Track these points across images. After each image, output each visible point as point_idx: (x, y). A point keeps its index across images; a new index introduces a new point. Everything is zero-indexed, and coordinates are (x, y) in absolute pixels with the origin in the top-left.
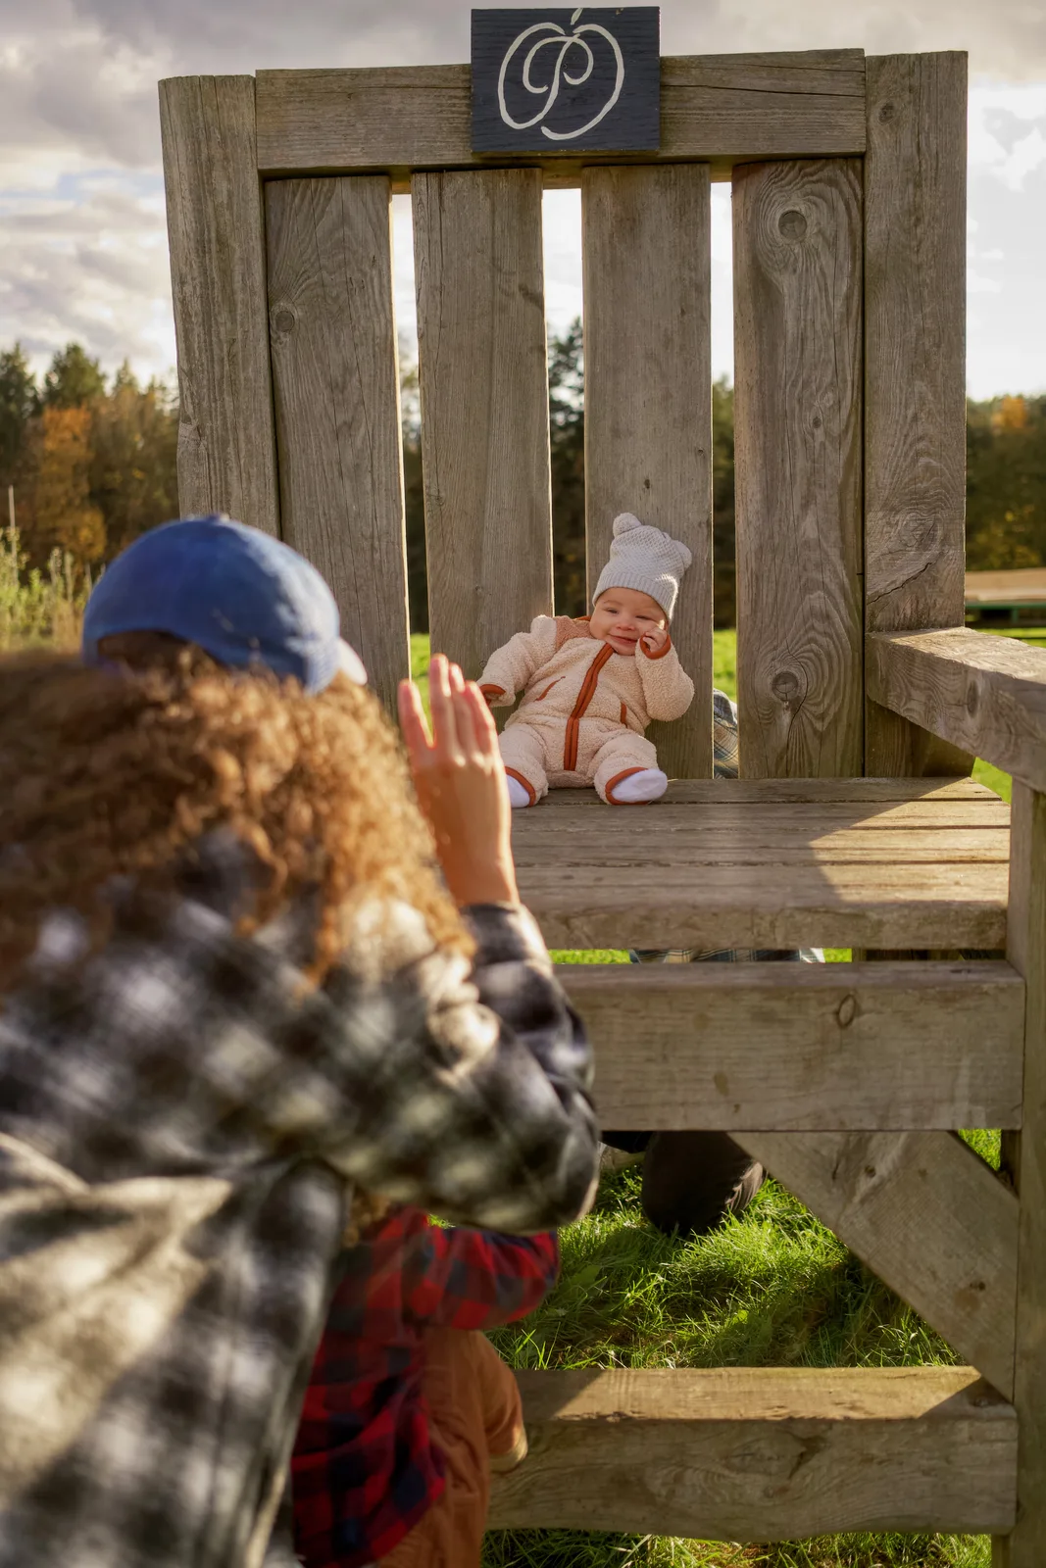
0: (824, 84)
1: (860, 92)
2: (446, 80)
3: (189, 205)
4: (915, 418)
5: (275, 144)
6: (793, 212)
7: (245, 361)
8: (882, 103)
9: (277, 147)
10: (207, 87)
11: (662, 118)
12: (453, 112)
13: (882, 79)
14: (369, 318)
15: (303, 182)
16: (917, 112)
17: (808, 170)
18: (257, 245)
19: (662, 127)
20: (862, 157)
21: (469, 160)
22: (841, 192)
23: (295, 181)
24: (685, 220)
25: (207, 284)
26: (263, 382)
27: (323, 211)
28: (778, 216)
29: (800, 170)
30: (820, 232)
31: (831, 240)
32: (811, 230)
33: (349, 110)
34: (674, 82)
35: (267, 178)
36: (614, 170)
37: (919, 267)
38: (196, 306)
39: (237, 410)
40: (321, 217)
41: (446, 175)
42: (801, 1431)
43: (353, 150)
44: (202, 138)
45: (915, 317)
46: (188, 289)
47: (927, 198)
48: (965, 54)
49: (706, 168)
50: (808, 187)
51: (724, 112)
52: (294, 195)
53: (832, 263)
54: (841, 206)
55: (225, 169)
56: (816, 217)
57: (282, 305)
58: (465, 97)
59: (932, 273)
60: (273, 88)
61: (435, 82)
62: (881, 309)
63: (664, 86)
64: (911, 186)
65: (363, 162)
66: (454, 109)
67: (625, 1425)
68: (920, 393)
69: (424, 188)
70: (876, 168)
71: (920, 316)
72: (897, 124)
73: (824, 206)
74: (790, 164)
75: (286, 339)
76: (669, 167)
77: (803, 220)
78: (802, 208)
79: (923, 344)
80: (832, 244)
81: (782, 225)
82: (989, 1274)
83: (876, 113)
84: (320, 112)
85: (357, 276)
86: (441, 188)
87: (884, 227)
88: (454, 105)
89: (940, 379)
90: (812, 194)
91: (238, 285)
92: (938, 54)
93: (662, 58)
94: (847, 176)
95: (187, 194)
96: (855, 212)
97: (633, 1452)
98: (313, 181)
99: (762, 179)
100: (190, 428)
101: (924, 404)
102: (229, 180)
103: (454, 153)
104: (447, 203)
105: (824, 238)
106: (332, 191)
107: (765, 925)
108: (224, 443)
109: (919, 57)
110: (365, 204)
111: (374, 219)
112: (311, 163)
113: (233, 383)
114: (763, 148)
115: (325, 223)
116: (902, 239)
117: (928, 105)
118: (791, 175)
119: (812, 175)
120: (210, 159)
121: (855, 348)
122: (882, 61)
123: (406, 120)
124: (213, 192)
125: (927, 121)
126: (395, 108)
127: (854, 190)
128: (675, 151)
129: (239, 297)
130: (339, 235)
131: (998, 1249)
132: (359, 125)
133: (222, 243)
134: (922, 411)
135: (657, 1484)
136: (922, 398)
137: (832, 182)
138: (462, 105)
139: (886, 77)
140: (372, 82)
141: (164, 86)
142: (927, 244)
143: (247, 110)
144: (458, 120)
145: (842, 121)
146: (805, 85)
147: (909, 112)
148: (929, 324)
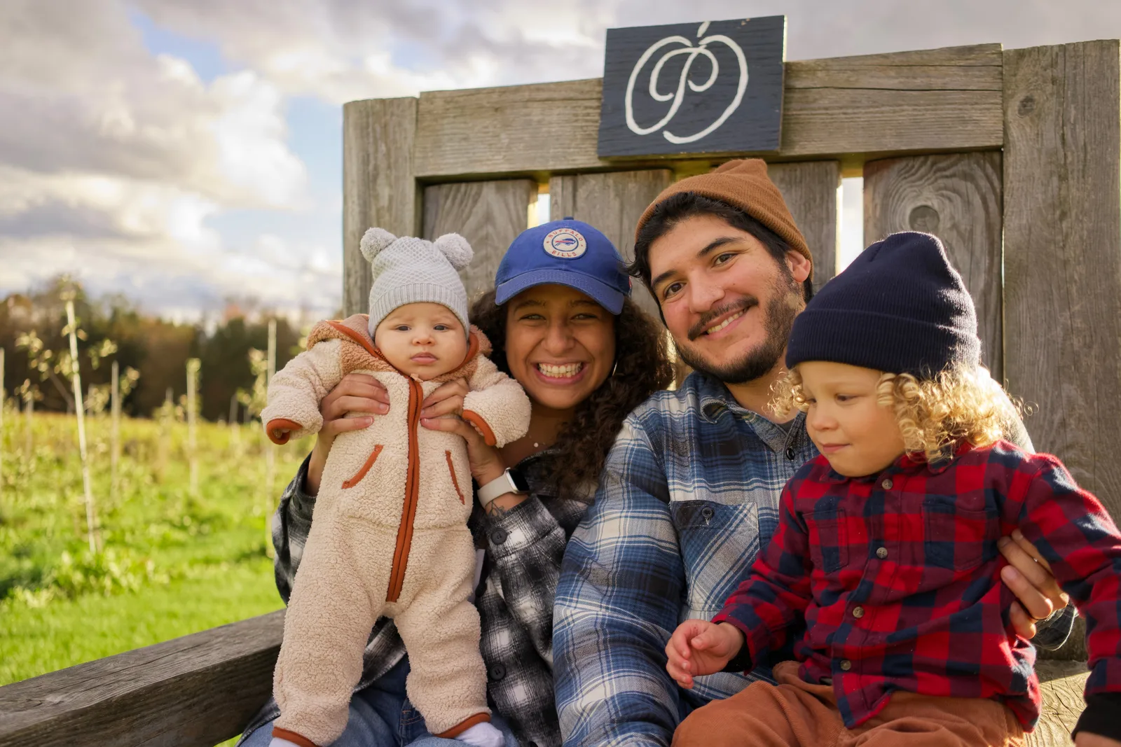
0: (955, 79)
1: (995, 88)
2: (582, 92)
4: (1063, 424)
5: (430, 154)
6: (926, 207)
8: (1021, 96)
9: (432, 157)
10: (378, 107)
11: (787, 120)
12: (587, 121)
13: (1021, 73)
15: (455, 186)
16: (1061, 104)
17: (942, 165)
19: (787, 129)
20: (998, 150)
21: (599, 164)
22: (978, 188)
23: (447, 186)
24: (810, 216)
27: (470, 212)
28: (908, 212)
29: (933, 164)
30: (955, 226)
31: (967, 235)
32: (945, 224)
33: (495, 122)
34: (800, 84)
35: (424, 184)
37: (1065, 263)
40: (468, 218)
41: (580, 178)
43: (496, 157)
44: (371, 150)
45: (1061, 316)
46: (352, 280)
47: (1073, 190)
48: (1117, 42)
49: (833, 165)
50: (941, 182)
51: (850, 111)
52: (447, 197)
53: (967, 258)
54: (977, 200)
55: (388, 177)
56: (949, 210)
58: (598, 107)
59: (1081, 269)
60: (432, 107)
61: (572, 95)
62: (1023, 306)
63: (789, 89)
64: (1055, 179)
65: (504, 168)
66: (588, 118)
68: (1069, 397)
69: (559, 190)
70: (1010, 160)
71: (1067, 314)
72: (1039, 115)
73: (958, 201)
74: (922, 159)
76: (792, 166)
77: (935, 214)
78: (934, 203)
79: (1072, 345)
80: (967, 238)
81: (913, 220)
83: (1014, 105)
84: (470, 125)
86: (575, 190)
87: (1024, 222)
88: (588, 115)
89: (1092, 383)
90: (946, 188)
92: (1085, 44)
93: (787, 64)
94: (984, 170)
95: (355, 199)
96: (993, 207)
98: (463, 186)
99: (892, 174)
101: (1073, 409)
102: (391, 186)
103: (587, 159)
104: (580, 203)
105: (959, 233)
106: (479, 194)
109: (1063, 48)
110: (507, 205)
111: (515, 219)
112: (460, 170)
114: (891, 144)
115: (472, 223)
116: (1045, 233)
117: (1074, 95)
118: (923, 170)
119: (944, 169)
120: (376, 168)
121: (994, 348)
122: (1021, 54)
123: (544, 129)
124: (377, 197)
125: (1073, 112)
126: (536, 118)
127: (992, 184)
128: (797, 151)
130: (483, 233)
132: (503, 136)
134: (1070, 416)
136: (1071, 404)
137: (967, 177)
138: (595, 115)
139: (1025, 69)
140: (518, 97)
141: (347, 107)
142: (1074, 238)
143: (409, 126)
144: (593, 129)
145: (976, 115)
146: (937, 83)
147: (1052, 103)
148: (1078, 323)
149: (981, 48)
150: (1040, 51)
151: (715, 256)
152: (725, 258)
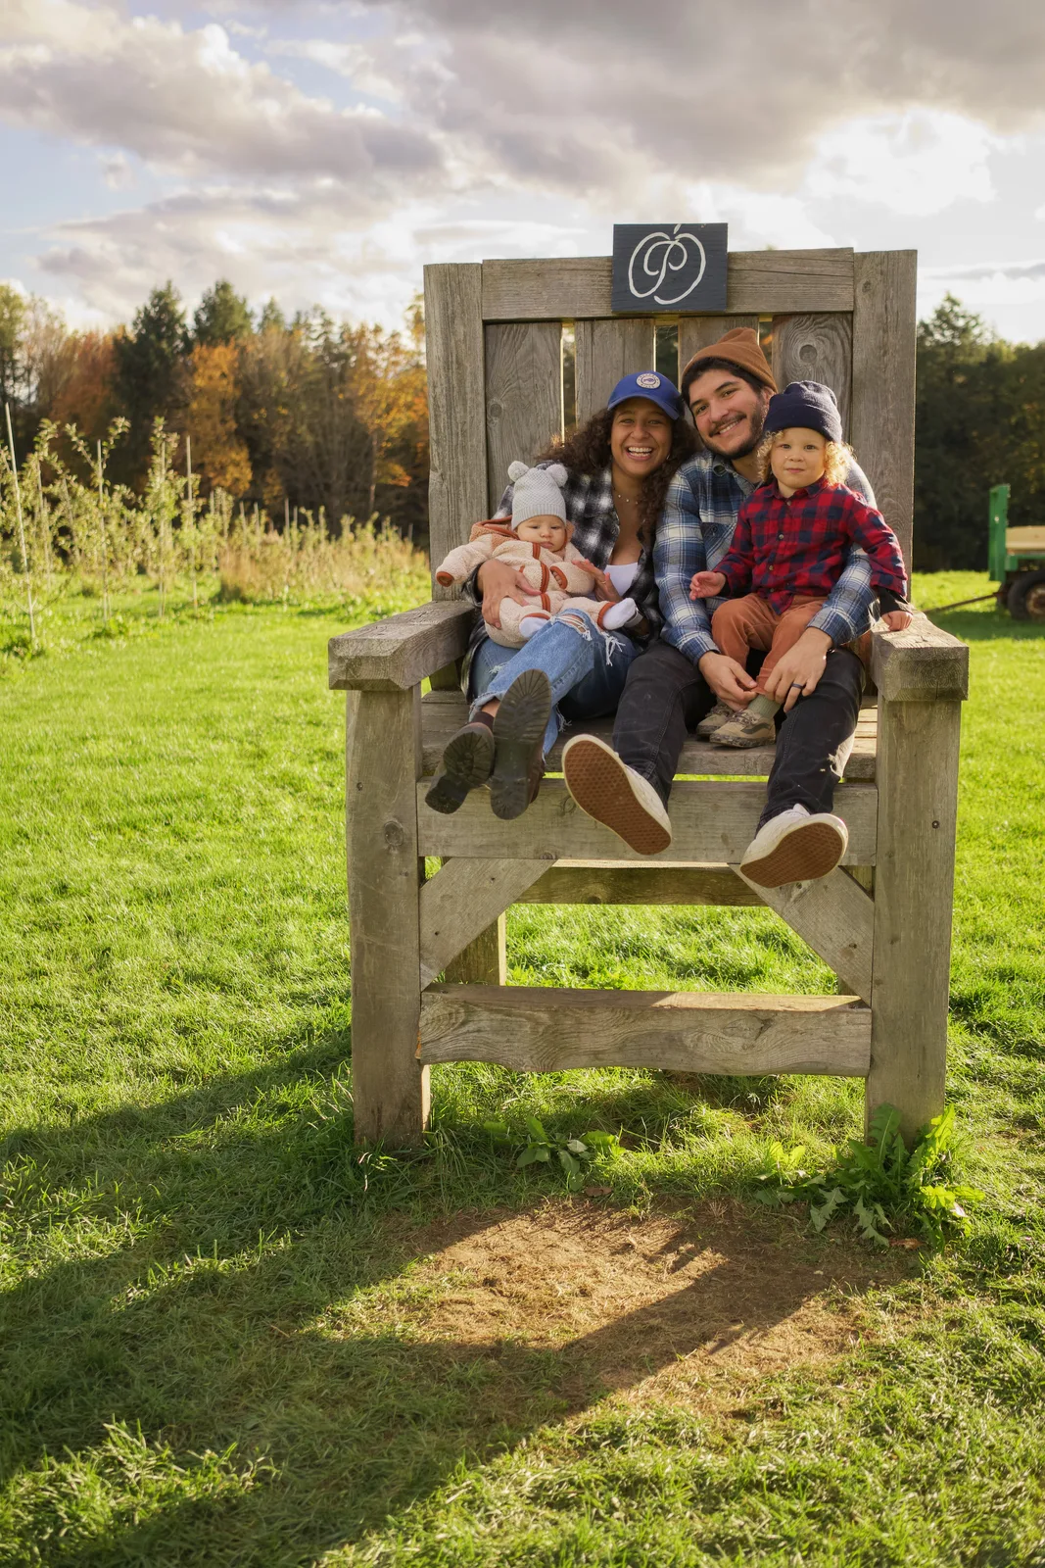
0: (829, 269)
1: (850, 275)
2: (598, 265)
3: (440, 341)
4: (882, 473)
5: (493, 305)
6: (809, 346)
7: (472, 435)
8: (864, 281)
10: (453, 270)
11: (728, 289)
12: (601, 285)
13: (864, 267)
14: (547, 409)
15: (509, 326)
16: (885, 287)
17: (819, 321)
18: (480, 364)
19: (729, 295)
20: (852, 313)
21: (610, 315)
22: (838, 334)
23: (503, 326)
25: (450, 389)
26: (482, 447)
27: (521, 344)
28: (799, 349)
29: (814, 320)
30: (826, 358)
31: (832, 363)
32: (820, 356)
33: (538, 284)
34: (736, 267)
35: (486, 323)
36: (699, 320)
37: (885, 381)
38: (443, 401)
39: (466, 465)
40: (519, 347)
41: (596, 323)
42: (762, 1016)
43: (539, 308)
44: (449, 300)
45: (882, 412)
46: (438, 390)
47: (890, 339)
48: (916, 252)
49: (755, 318)
50: (818, 331)
51: (766, 286)
52: (503, 334)
53: (832, 377)
54: (839, 343)
55: (462, 319)
56: (822, 348)
57: (494, 400)
58: (609, 276)
59: (893, 385)
60: (493, 270)
61: (590, 267)
62: (862, 407)
63: (730, 270)
64: (881, 332)
65: (544, 315)
66: (602, 283)
67: (674, 1010)
68: (885, 458)
69: (582, 329)
70: (857, 319)
71: (885, 411)
72: (873, 293)
73: (828, 342)
74: (807, 317)
75: (496, 421)
76: (732, 319)
77: (815, 351)
78: (814, 344)
79: (887, 428)
80: (832, 365)
81: (802, 353)
82: (858, 940)
83: (860, 286)
84: (521, 285)
85: (540, 383)
86: (593, 330)
87: (864, 356)
88: (602, 281)
89: (898, 450)
90: (821, 335)
91: (468, 390)
92: (898, 252)
93: (729, 253)
94: (843, 324)
95: (439, 335)
96: (847, 346)
97: (677, 1024)
98: (515, 326)
99: (790, 325)
100: (437, 474)
101: (887, 465)
102: (465, 326)
103: (601, 310)
104: (596, 340)
105: (828, 362)
106: (527, 332)
107: (751, 764)
108: (458, 485)
109: (887, 253)
110: (545, 339)
112: (514, 316)
113: (464, 447)
114: (790, 308)
115: (522, 351)
116: (875, 364)
117: (892, 282)
118: (808, 324)
119: (820, 324)
120: (453, 312)
122: (864, 255)
123: (572, 290)
124: (455, 333)
125: (892, 292)
126: (566, 283)
127: (846, 331)
128: (735, 310)
129: (469, 396)
130: (530, 358)
131: (864, 927)
132: (544, 293)
133: (459, 363)
134: (886, 469)
135: (688, 1042)
137: (833, 328)
138: (607, 281)
139: (867, 265)
140: (553, 267)
141: (427, 269)
142: (890, 367)
143: (477, 283)
144: (605, 290)
145: (839, 292)
146: (817, 270)
147: (881, 287)
148: (891, 415)
149: (842, 250)
150: (874, 254)
151: (724, 392)
152: (729, 393)
